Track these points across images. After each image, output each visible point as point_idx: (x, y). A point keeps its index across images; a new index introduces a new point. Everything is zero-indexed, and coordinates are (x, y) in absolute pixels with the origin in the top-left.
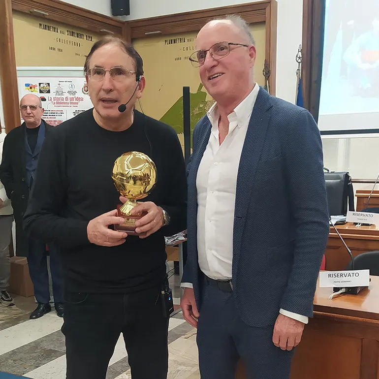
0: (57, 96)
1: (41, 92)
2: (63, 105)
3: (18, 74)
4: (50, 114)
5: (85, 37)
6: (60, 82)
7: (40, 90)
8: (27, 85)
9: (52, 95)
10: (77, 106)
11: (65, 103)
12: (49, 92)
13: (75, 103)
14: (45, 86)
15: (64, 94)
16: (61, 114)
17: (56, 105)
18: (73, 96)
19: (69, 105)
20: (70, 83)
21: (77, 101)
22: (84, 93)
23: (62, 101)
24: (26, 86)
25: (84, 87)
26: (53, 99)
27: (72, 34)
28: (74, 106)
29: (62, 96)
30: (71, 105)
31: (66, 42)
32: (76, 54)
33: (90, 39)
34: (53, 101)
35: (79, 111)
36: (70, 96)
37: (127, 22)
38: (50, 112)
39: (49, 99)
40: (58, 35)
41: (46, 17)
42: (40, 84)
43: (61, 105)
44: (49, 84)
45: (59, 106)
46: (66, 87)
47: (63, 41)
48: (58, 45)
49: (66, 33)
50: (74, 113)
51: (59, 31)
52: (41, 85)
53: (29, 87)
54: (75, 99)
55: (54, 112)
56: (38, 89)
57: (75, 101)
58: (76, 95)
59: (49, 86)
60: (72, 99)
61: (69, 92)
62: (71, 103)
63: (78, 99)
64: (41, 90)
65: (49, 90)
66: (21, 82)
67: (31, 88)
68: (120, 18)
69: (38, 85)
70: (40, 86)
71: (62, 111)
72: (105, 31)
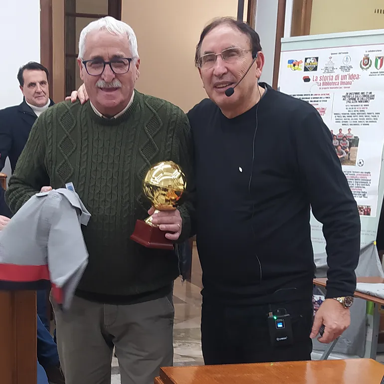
0: (325, 75)
1: (306, 69)
2: (331, 86)
4: (313, 100)
6: (332, 54)
7: (305, 67)
8: (290, 62)
9: (319, 73)
10: (349, 87)
11: (334, 83)
12: (315, 69)
13: (348, 83)
14: (312, 61)
15: (334, 70)
16: (326, 99)
17: (322, 86)
18: (346, 73)
19: (340, 86)
20: (347, 55)
21: (350, 80)
22: (362, 68)
23: (331, 81)
24: (288, 63)
25: (364, 59)
26: (319, 79)
28: (345, 87)
29: (332, 74)
30: (342, 86)
34: (318, 81)
35: (350, 94)
36: (341, 73)
38: (313, 97)
39: (315, 78)
42: (306, 59)
43: (329, 86)
44: (317, 58)
45: (325, 88)
46: (339, 61)
50: (344, 96)
52: (308, 61)
54: (348, 77)
55: (317, 96)
56: (302, 66)
57: (348, 80)
58: (352, 72)
59: (317, 61)
60: (344, 77)
61: (341, 68)
62: (342, 83)
63: (352, 77)
64: (307, 67)
65: (316, 67)
67: (294, 65)
69: (304, 61)
70: (306, 61)
71: (328, 94)
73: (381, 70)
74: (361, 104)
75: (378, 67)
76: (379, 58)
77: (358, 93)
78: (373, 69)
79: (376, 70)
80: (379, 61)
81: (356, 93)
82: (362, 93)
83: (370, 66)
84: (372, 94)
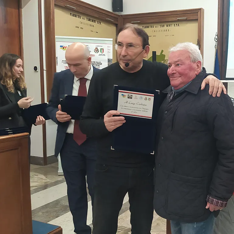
3: (56, 40)
5: (97, 22)
22: (95, 52)
25: (96, 49)
27: (89, 20)
31: (85, 24)
32: (91, 31)
33: (100, 23)
37: (122, 15)
40: (81, 20)
41: (74, 9)
47: (84, 24)
48: (81, 26)
49: (86, 19)
51: (82, 18)
53: (62, 48)
63: (92, 55)
66: (58, 45)
68: (117, 13)
72: (108, 20)
73: (103, 54)
74: (97, 66)
75: (102, 52)
76: (102, 49)
77: (95, 62)
78: (100, 53)
79: (101, 54)
80: (102, 50)
81: (94, 62)
82: (97, 62)
83: (98, 52)
84: (101, 63)
